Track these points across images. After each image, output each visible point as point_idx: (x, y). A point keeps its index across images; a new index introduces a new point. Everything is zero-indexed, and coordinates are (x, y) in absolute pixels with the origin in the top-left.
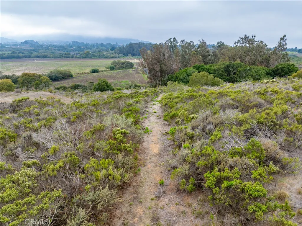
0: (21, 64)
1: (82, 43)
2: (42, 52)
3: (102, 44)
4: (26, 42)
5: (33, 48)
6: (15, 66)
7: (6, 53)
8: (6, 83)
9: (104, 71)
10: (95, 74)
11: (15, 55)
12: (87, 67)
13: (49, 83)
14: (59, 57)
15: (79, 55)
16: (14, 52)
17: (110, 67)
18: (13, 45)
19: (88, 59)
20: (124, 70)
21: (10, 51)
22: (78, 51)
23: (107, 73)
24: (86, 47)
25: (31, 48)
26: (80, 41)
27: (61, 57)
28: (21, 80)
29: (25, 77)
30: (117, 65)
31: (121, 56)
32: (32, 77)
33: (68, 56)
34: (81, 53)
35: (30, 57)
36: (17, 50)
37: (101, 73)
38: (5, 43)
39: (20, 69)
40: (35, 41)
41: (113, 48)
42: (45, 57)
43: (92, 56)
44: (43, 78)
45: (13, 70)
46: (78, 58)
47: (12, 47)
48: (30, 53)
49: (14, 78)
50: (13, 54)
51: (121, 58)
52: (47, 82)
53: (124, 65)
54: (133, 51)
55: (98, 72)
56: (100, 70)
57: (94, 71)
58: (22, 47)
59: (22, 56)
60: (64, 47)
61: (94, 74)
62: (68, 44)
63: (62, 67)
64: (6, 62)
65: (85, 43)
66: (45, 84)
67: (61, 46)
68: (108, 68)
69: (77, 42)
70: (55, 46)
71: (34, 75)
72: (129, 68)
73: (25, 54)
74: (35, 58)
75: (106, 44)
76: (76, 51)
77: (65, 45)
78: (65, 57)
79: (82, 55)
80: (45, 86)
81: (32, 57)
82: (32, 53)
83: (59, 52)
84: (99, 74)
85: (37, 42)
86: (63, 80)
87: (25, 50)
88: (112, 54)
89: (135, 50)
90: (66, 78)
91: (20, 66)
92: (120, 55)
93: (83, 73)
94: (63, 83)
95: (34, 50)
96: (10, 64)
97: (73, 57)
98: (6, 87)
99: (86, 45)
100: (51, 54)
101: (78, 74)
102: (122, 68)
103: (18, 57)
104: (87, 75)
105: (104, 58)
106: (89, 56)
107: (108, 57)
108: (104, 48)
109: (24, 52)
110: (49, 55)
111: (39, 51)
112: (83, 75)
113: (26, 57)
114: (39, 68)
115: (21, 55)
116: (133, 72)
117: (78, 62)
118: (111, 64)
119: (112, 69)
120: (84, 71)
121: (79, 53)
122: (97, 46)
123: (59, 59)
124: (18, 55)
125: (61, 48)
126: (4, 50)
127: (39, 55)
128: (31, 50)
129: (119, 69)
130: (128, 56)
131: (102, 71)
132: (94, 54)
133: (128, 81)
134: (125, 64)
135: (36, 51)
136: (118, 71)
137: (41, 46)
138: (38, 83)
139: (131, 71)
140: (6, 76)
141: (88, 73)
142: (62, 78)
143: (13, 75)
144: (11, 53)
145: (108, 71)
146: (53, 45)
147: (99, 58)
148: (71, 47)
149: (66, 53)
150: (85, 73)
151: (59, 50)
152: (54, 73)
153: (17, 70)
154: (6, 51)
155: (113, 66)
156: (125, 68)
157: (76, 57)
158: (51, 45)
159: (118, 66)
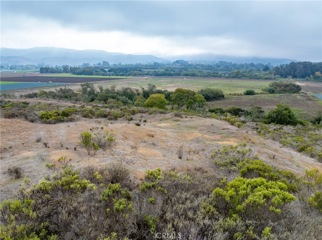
0: (172, 81)
1: (230, 63)
2: (190, 71)
3: (252, 65)
4: (178, 62)
5: (183, 67)
6: (167, 82)
7: (161, 70)
8: (160, 98)
9: (261, 93)
10: (251, 97)
11: (168, 72)
12: (239, 87)
13: (204, 103)
14: (206, 76)
15: (227, 74)
16: (166, 70)
17: (269, 90)
18: (167, 64)
19: (238, 79)
20: (287, 94)
21: (164, 69)
22: (226, 71)
23: (266, 96)
24: (234, 67)
25: (181, 67)
26: (228, 61)
27: (209, 76)
28: (174, 96)
29: (178, 93)
30: (277, 87)
31: (278, 77)
32: (186, 94)
33: (215, 76)
34: (229, 72)
35: (180, 75)
36: (170, 68)
37: (258, 96)
38: (160, 62)
39: (171, 86)
40: (185, 61)
41: (266, 68)
42: (193, 75)
43: (242, 76)
44: (198, 96)
45: (164, 86)
46: (227, 77)
47: (166, 65)
48: (180, 71)
49: (166, 93)
50: (166, 72)
51: (277, 80)
52: (201, 101)
53: (288, 88)
54: (295, 72)
55: (254, 95)
56: (256, 92)
57: (249, 93)
58: (174, 66)
59: (173, 74)
60: (211, 66)
61: (248, 96)
62: (216, 63)
63: (211, 86)
64: (159, 78)
65: (233, 63)
66: (199, 103)
67: (208, 66)
68: (265, 91)
69: (225, 62)
70: (202, 66)
71: (188, 92)
72: (294, 92)
73: (176, 72)
74: (184, 76)
75: (256, 64)
76: (223, 70)
77: (212, 65)
78: (212, 76)
79: (231, 75)
80: (199, 106)
81: (182, 75)
82: (182, 71)
83: (207, 71)
84: (255, 97)
85: (187, 62)
86: (214, 101)
87: (176, 68)
88: (266, 74)
89: (298, 71)
90: (217, 99)
91: (171, 83)
92: (276, 76)
93: (235, 94)
94: (215, 103)
95: (183, 69)
96: (162, 81)
97: (221, 76)
98: (159, 102)
99: (234, 65)
100: (199, 73)
101: (230, 94)
102: (285, 91)
103: (170, 75)
104: (240, 96)
105: (256, 79)
106: (239, 76)
107: (261, 78)
108: (254, 68)
109: (175, 70)
110: (197, 74)
111: (188, 70)
112: (235, 97)
113: (176, 74)
114: (187, 86)
115: (172, 72)
116: (302, 98)
117: (227, 81)
118: (270, 86)
119: (272, 92)
120: (236, 92)
121: (227, 73)
122: (246, 66)
123: (207, 77)
124: (170, 73)
125: (209, 67)
126: (160, 68)
127: (188, 73)
128: (181, 69)
129: (281, 93)
130: (286, 77)
131: (258, 94)
132: (245, 74)
133: (301, 110)
134: (290, 86)
135: (185, 70)
136: (279, 94)
137: (190, 65)
138: (191, 101)
139: (298, 96)
140: (159, 91)
141: (241, 95)
142: (213, 97)
143: (165, 91)
144: (165, 71)
145: (266, 94)
146: (201, 65)
147: (250, 78)
148: (219, 66)
149: (214, 72)
150: (238, 95)
151: (207, 69)
152: (206, 91)
153: (168, 86)
154: (161, 69)
155: (273, 88)
156: (289, 92)
157: (224, 77)
158: (199, 64)
159: (278, 89)
